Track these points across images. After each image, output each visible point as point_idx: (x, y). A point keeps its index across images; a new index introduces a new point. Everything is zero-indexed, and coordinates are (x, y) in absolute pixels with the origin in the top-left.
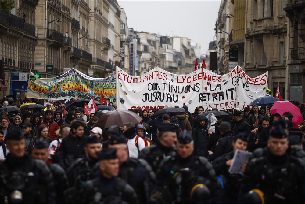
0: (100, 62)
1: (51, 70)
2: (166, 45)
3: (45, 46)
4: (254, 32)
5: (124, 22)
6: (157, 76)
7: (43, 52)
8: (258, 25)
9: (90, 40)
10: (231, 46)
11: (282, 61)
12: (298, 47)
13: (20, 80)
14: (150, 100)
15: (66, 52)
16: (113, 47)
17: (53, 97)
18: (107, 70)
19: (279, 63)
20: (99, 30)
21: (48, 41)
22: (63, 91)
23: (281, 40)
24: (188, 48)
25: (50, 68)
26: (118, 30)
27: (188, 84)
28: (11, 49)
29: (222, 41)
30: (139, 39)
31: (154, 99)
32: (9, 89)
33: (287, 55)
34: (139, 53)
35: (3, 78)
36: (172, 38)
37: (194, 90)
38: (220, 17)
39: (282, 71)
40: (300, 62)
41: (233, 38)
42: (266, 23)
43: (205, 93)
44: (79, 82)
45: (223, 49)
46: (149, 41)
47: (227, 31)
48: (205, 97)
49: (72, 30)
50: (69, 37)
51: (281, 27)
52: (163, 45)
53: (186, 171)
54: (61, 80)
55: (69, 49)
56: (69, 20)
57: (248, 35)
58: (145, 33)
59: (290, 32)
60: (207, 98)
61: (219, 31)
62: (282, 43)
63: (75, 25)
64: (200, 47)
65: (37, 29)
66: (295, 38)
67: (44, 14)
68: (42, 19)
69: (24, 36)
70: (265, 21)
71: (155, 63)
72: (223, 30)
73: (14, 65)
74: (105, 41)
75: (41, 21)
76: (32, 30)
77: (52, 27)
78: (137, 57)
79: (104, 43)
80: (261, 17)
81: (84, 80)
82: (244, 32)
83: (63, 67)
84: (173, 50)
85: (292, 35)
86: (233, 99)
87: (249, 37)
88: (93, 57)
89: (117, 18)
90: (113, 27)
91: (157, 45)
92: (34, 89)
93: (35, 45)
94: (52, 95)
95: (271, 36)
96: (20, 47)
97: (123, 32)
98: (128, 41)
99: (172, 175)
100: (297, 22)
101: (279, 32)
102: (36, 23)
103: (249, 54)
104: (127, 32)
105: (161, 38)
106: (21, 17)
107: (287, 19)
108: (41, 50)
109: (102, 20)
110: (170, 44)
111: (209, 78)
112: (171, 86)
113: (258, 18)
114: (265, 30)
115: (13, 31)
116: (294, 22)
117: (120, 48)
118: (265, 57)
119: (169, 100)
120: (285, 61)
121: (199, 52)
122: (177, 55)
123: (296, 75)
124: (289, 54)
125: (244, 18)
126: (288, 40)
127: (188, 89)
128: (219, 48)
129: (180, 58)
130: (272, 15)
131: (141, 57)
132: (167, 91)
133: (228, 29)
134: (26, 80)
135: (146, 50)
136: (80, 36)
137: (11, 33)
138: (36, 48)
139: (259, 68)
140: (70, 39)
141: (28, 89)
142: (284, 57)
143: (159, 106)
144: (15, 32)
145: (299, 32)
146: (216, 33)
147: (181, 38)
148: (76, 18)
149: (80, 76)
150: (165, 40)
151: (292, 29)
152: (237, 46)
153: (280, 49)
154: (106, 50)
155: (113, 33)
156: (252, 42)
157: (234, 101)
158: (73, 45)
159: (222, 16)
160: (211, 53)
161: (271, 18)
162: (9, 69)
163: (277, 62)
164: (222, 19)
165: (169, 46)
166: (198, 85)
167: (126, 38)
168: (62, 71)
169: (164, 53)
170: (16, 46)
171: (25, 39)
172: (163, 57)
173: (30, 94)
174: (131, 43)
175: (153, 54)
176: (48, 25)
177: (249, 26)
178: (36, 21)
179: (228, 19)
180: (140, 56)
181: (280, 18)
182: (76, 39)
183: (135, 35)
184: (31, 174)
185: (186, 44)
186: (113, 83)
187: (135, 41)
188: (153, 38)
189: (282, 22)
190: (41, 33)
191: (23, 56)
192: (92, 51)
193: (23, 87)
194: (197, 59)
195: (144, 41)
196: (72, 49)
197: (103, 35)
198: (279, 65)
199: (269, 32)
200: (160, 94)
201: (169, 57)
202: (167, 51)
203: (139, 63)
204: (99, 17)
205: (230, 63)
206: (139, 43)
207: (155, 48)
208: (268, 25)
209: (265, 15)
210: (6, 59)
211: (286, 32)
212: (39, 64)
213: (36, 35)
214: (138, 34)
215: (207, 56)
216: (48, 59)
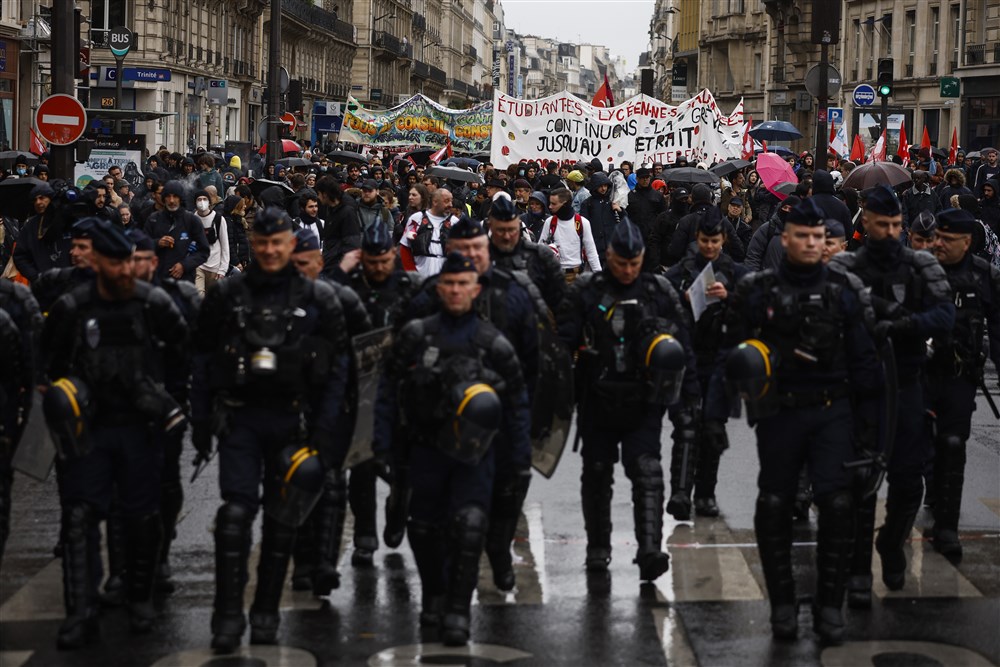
0: (459, 85)
1: (379, 98)
2: (569, 58)
3: (368, 58)
4: (714, 37)
5: (499, 19)
6: (566, 108)
7: (365, 68)
8: (720, 25)
9: (443, 49)
10: (676, 60)
11: (758, 87)
12: (783, 62)
13: (328, 114)
14: (550, 148)
15: (403, 68)
16: (480, 61)
17: (382, 141)
18: (470, 98)
19: (754, 89)
20: (459, 32)
21: (373, 50)
22: (399, 132)
23: (757, 51)
24: (605, 63)
25: (377, 95)
26: (489, 32)
27: (619, 122)
28: (313, 63)
29: (662, 52)
30: (523, 49)
31: (557, 147)
32: (310, 128)
33: (767, 76)
34: (524, 71)
35: (301, 110)
36: (579, 46)
37: (626, 132)
38: (657, 12)
39: (759, 102)
40: (787, 88)
41: (679, 47)
42: (732, 23)
43: (642, 138)
44: (429, 117)
45: (663, 65)
46: (540, 51)
47: (670, 35)
48: (643, 144)
49: (414, 32)
50: (408, 44)
51: (758, 29)
52: (564, 58)
53: (633, 305)
54: (399, 112)
55: (408, 64)
56: (410, 15)
57: (704, 41)
58: (534, 37)
59: (772, 38)
60: (645, 147)
61: (656, 35)
62: (759, 55)
63: (419, 23)
64: (624, 62)
65: (355, 31)
66: (779, 48)
67: (368, 5)
68: (365, 14)
69: (335, 41)
70: (731, 18)
71: (549, 88)
72: (663, 33)
73: (318, 89)
74: (468, 51)
75: (363, 16)
76: (347, 31)
77: (381, 26)
78: (520, 77)
79: (466, 54)
80: (726, 13)
81: (437, 113)
82: (697, 37)
83: (398, 93)
84: (579, 66)
85: (774, 42)
86: (689, 146)
87: (706, 46)
88: (447, 77)
89: (488, 13)
90: (481, 27)
91: (554, 58)
92: (353, 127)
93: (353, 56)
94: (380, 137)
95: (741, 44)
96: (328, 60)
97: (498, 36)
98: (506, 50)
99: (604, 314)
100: (782, 22)
101: (754, 38)
102: (355, 21)
103: (705, 74)
104: (504, 35)
105: (560, 46)
106: (331, 10)
107: (768, 17)
108: (361, 65)
109: (463, 16)
110: (575, 57)
111: (655, 112)
112: (588, 126)
113: (720, 14)
114: (731, 34)
115: (317, 33)
116: (778, 22)
117: (492, 63)
118: (731, 80)
119: (585, 150)
120: (763, 85)
121: (623, 71)
122: (586, 75)
123: (780, 109)
124: (770, 74)
125: (698, 15)
126: (768, 51)
127: (617, 130)
128: (655, 64)
129: (591, 80)
130: (743, 9)
131: (527, 78)
132: (581, 135)
133: (670, 32)
134: (338, 114)
135: (535, 65)
136: (426, 41)
137: (314, 36)
138: (355, 61)
139: (722, 96)
140: (409, 47)
141: (342, 126)
142: (762, 79)
143: (567, 161)
144: (321, 35)
145: (786, 38)
146: (651, 38)
147: (593, 46)
148: (420, 13)
149: (431, 106)
150: (567, 50)
151: (775, 33)
152: (686, 61)
153: (755, 66)
154: (469, 65)
155: (481, 37)
156: (710, 53)
157: (691, 149)
158: (415, 56)
159: (662, 10)
160: (643, 71)
161: (741, 15)
162: (310, 96)
163: (749, 86)
164: (661, 16)
165: (574, 60)
166: (633, 124)
167: (503, 45)
168: (397, 99)
169: (565, 72)
170: (322, 58)
171: (337, 46)
172: (563, 77)
173: (347, 136)
174: (510, 54)
175: (547, 73)
176: (374, 23)
177: (705, 27)
178: (355, 16)
179: (671, 15)
180: (525, 76)
181: (757, 15)
182: (419, 46)
183: (517, 42)
184: (301, 313)
185: (601, 57)
186: (488, 115)
187: (517, 51)
188: (547, 46)
189: (759, 21)
190: (363, 37)
191: (333, 75)
192: (446, 66)
193: (333, 125)
194: (620, 81)
195: (531, 51)
196: (413, 63)
197: (464, 40)
198: (753, 92)
199: (737, 37)
200: (570, 139)
201: (573, 78)
202: (570, 67)
203: (524, 87)
204: (457, 11)
205: (675, 88)
206: (523, 54)
207: (550, 63)
208: (737, 26)
209: (732, 10)
210: (305, 79)
211: (765, 38)
212: (358, 88)
213: (355, 41)
214: (521, 40)
215: (635, 77)
216: (374, 80)
